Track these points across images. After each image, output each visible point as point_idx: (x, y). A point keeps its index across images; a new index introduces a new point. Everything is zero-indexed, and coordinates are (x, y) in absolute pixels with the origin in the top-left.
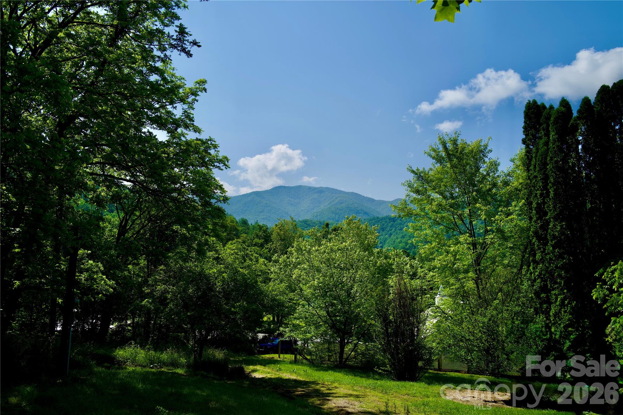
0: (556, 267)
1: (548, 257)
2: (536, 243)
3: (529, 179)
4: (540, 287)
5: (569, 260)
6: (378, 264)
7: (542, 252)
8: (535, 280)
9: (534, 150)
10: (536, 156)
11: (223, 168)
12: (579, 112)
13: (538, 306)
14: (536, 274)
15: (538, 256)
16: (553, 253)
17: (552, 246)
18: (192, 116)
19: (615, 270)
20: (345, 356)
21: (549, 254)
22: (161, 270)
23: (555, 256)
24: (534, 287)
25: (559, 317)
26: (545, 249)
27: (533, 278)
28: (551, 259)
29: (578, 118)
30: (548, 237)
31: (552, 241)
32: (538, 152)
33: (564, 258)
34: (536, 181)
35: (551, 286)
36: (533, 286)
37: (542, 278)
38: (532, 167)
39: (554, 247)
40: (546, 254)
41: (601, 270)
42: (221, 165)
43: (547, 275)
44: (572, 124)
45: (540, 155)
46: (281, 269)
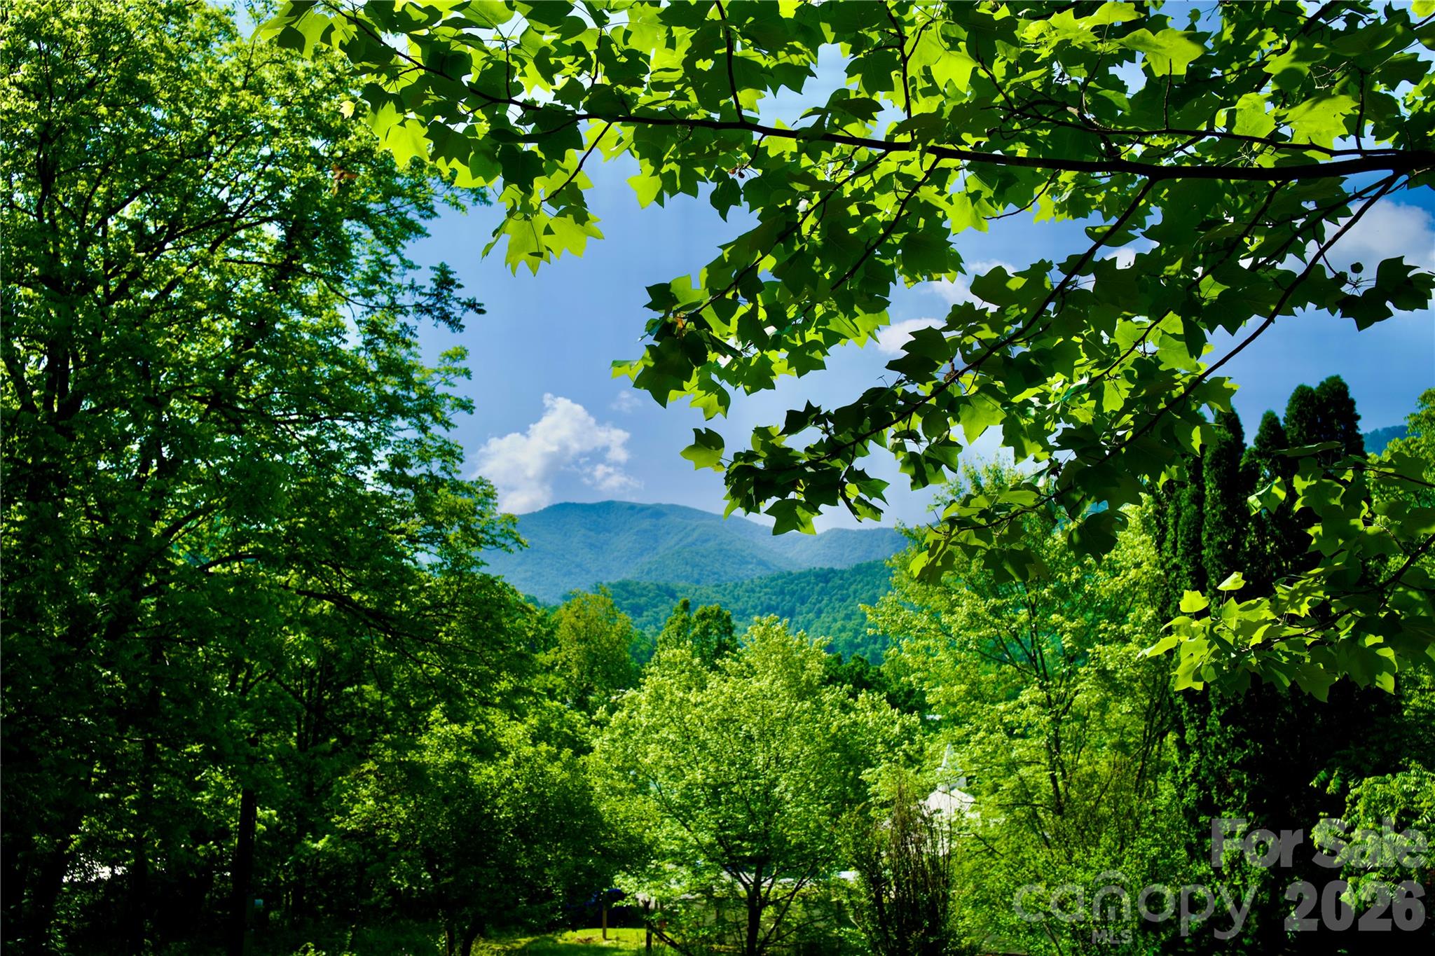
0: (1231, 763)
1: (1212, 740)
2: (1185, 707)
3: (1162, 567)
4: (1197, 801)
5: (1256, 749)
6: (833, 729)
7: (1198, 728)
8: (1185, 784)
9: (1170, 510)
10: (1176, 523)
11: (514, 548)
12: (1258, 441)
13: (1194, 840)
14: (1188, 772)
15: (1190, 735)
16: (1221, 734)
17: (1220, 718)
18: (458, 451)
19: (1358, 797)
20: (761, 935)
21: (1213, 734)
22: (369, 772)
23: (1227, 741)
24: (1185, 801)
25: (1240, 868)
26: (1203, 724)
27: (1181, 780)
28: (1218, 746)
29: (1259, 454)
30: (1212, 700)
31: (1218, 709)
32: (1179, 515)
33: (1244, 747)
34: (1178, 576)
35: (1219, 800)
36: (1182, 797)
37: (1198, 781)
38: (1167, 545)
39: (1224, 721)
40: (1207, 735)
41: (1322, 774)
42: (509, 542)
43: (1212, 779)
44: (1246, 466)
45: (1184, 524)
46: (614, 741)
